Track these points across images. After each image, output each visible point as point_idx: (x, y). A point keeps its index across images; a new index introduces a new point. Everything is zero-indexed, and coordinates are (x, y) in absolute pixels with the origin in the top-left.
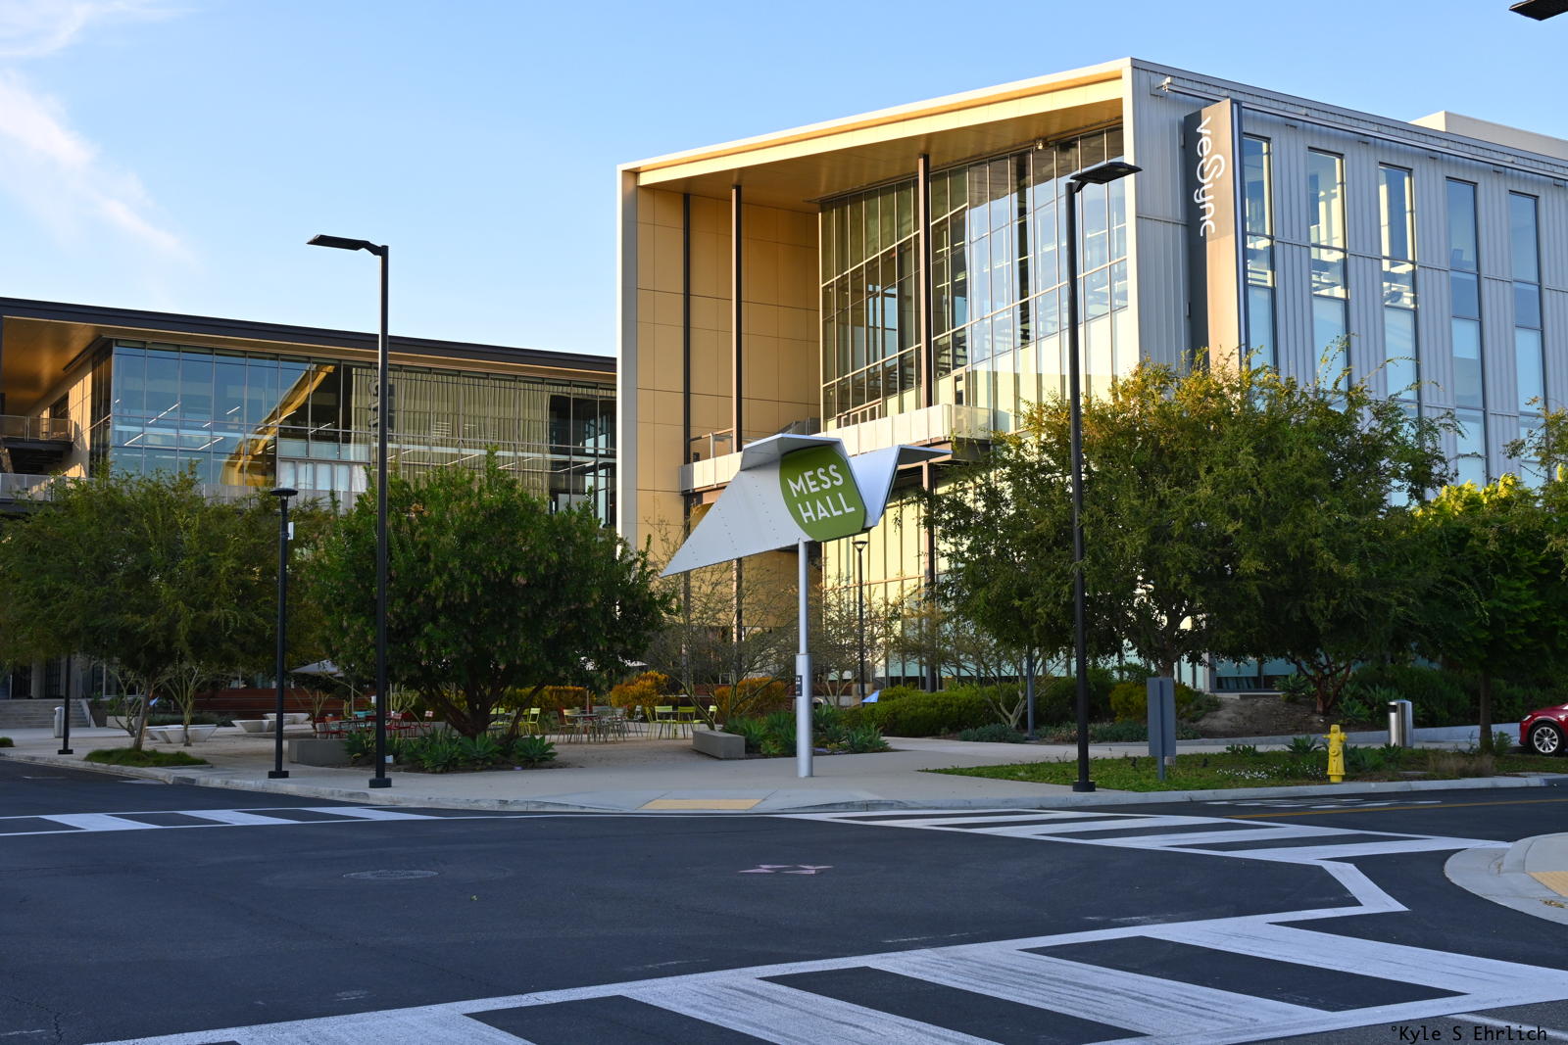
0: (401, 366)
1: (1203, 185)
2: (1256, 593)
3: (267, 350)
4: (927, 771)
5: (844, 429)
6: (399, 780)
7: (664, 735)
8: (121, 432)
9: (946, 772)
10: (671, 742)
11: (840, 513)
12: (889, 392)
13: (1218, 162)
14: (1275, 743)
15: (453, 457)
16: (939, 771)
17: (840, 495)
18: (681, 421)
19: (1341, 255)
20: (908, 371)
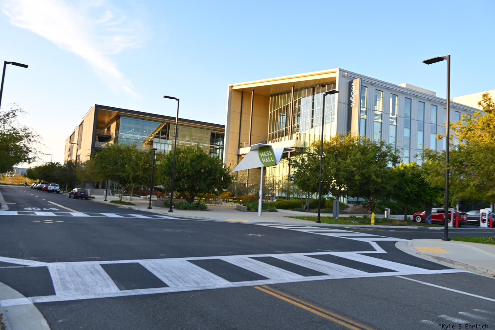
0: (180, 124)
1: (352, 96)
2: (358, 183)
3: (153, 119)
5: (272, 143)
6: (175, 211)
7: (230, 205)
8: (121, 135)
9: (290, 217)
10: (231, 207)
11: (270, 161)
12: (283, 136)
13: (356, 91)
14: (360, 216)
15: (190, 144)
17: (271, 157)
18: (238, 139)
19: (381, 113)
20: (287, 132)
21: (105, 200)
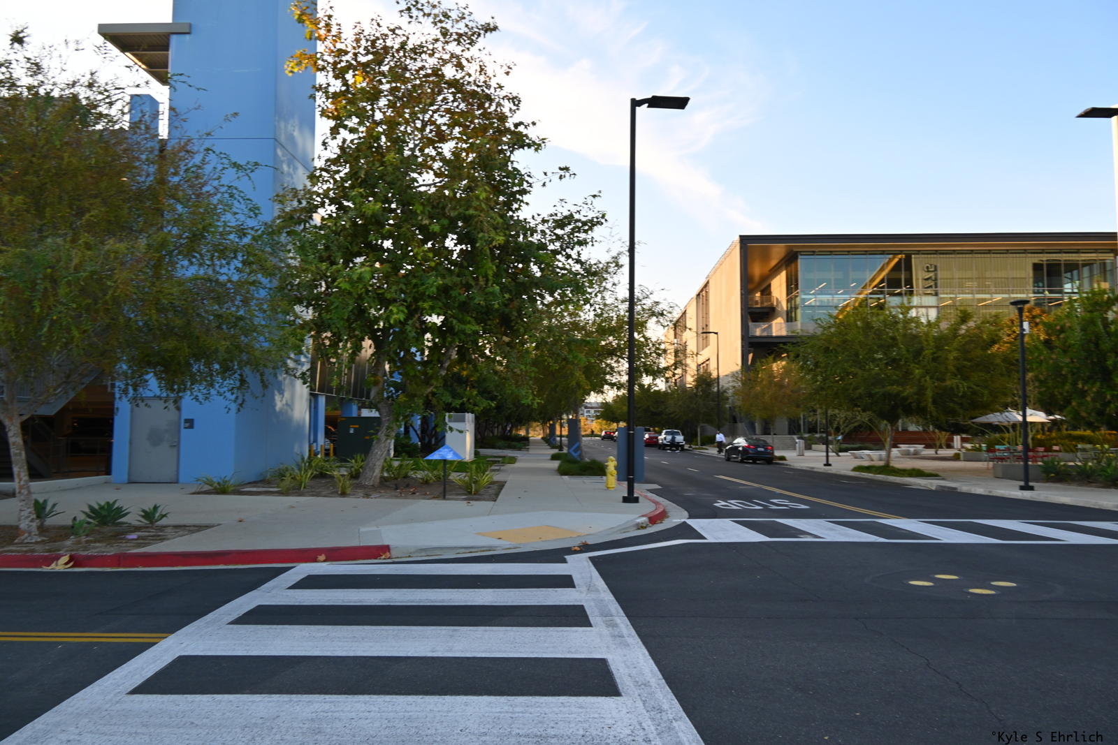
8: (805, 299)
21: (825, 465)
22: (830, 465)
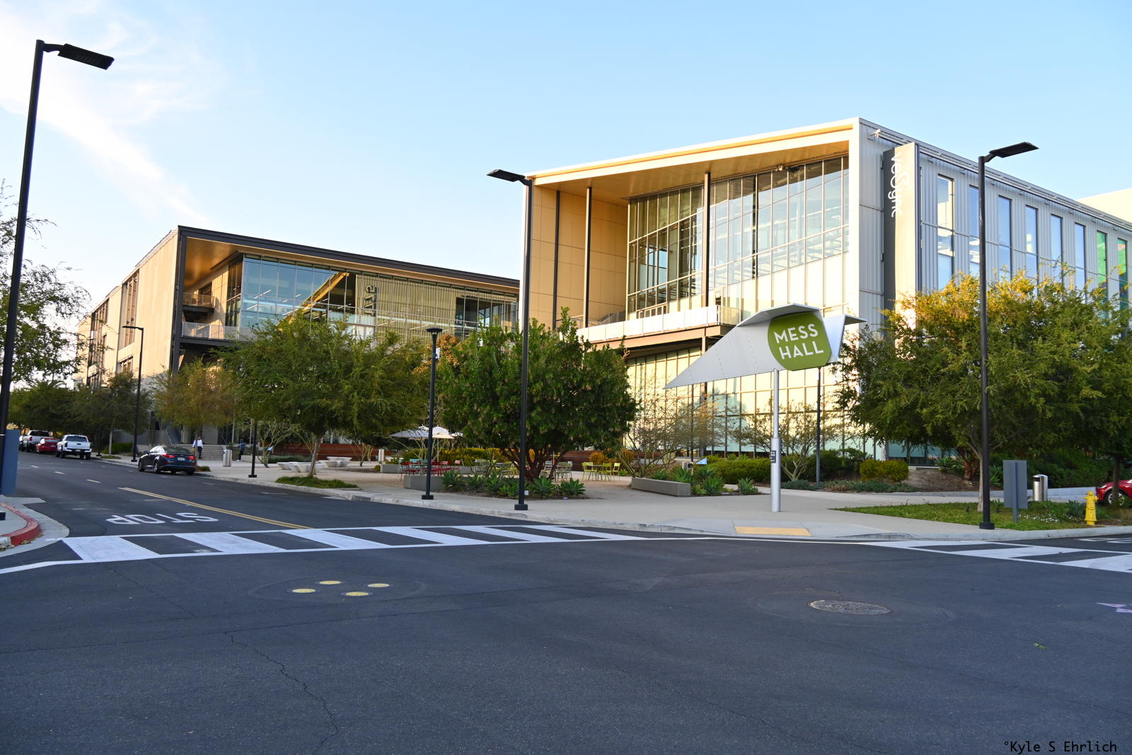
1: (894, 189)
4: (836, 509)
5: (640, 319)
11: (812, 353)
13: (904, 177)
16: (841, 510)
17: (814, 343)
18: (552, 311)
19: (951, 233)
22: (255, 476)
